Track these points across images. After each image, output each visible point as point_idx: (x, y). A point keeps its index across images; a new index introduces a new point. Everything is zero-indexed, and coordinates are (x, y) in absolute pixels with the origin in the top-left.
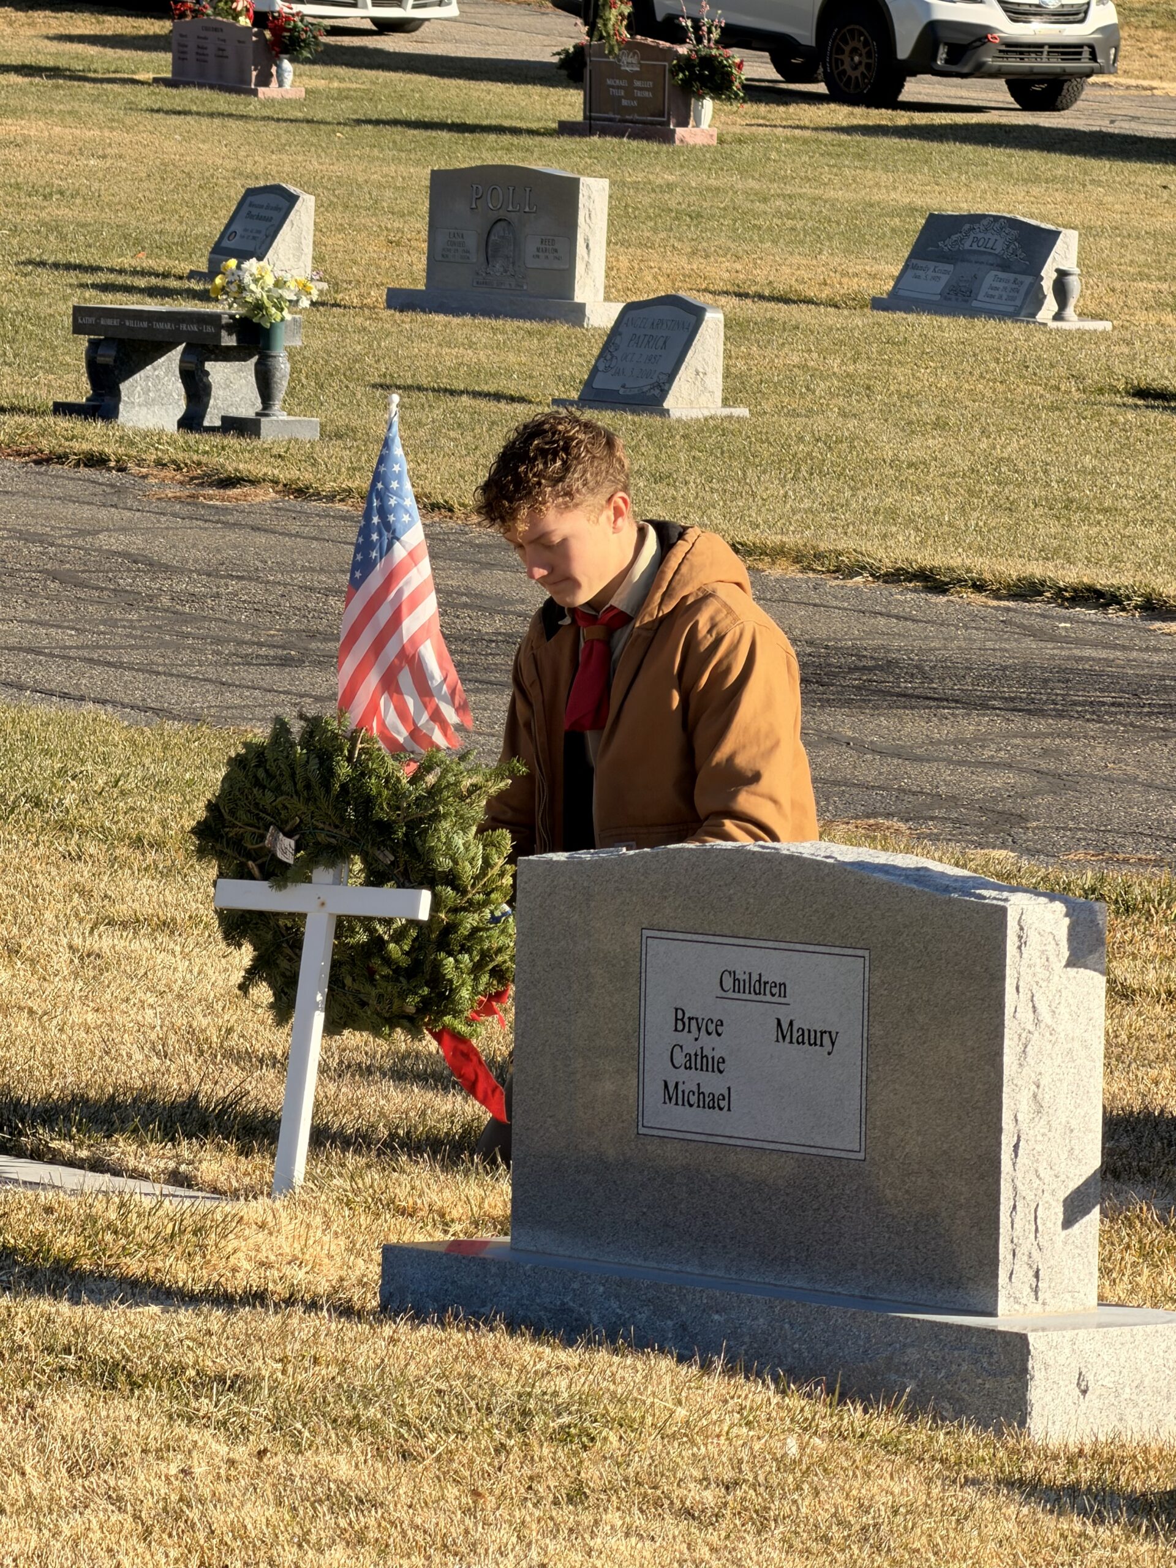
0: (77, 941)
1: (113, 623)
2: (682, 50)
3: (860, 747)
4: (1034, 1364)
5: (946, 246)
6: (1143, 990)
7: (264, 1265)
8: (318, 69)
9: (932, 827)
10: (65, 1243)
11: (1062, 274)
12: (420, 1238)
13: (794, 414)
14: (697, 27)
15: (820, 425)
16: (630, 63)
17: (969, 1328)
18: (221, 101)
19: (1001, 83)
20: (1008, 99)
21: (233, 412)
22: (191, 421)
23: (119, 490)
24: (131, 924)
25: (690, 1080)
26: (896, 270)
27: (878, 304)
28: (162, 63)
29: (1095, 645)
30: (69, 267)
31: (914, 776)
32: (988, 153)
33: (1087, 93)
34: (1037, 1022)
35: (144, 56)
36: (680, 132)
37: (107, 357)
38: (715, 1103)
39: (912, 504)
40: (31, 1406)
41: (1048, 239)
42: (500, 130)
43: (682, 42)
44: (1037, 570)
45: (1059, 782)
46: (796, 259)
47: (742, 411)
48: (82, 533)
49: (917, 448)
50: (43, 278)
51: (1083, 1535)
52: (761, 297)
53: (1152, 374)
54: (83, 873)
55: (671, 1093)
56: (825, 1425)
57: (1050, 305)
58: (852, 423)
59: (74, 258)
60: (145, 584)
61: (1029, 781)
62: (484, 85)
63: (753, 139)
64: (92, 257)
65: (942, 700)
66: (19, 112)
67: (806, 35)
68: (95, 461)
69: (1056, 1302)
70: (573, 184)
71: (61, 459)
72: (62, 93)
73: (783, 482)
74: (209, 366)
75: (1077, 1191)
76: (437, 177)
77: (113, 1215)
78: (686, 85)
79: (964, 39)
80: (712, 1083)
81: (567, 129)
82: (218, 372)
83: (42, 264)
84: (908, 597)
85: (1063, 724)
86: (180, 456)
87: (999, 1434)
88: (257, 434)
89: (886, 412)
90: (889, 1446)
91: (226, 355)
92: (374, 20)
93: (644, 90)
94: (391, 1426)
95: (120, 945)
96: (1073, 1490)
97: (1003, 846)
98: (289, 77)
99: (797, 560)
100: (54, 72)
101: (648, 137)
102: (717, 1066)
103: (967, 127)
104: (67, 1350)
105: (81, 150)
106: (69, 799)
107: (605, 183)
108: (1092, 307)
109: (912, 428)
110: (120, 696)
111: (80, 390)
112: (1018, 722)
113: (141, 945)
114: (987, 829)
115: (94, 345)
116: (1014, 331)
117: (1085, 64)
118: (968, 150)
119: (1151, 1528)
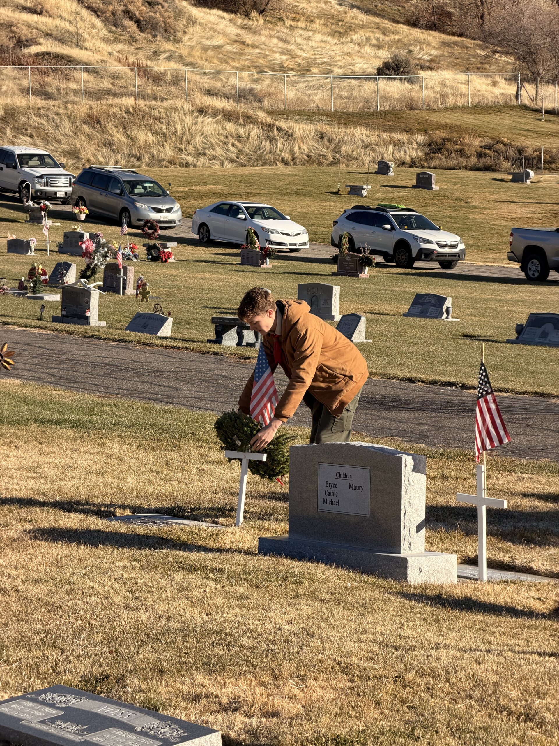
0: (199, 466)
1: (217, 391)
2: (361, 255)
3: (391, 420)
4: (409, 565)
5: (420, 301)
6: (451, 477)
7: (233, 542)
8: (276, 261)
9: (407, 439)
10: (185, 537)
11: (448, 308)
12: (270, 536)
13: (382, 341)
14: (364, 250)
15: (388, 343)
16: (348, 259)
17: (394, 557)
18: (252, 268)
19: (437, 263)
20: (439, 266)
21: (249, 342)
22: (239, 344)
23: (221, 360)
24: (213, 462)
25: (329, 498)
26: (409, 307)
27: (404, 315)
28: (238, 259)
29: (449, 395)
30: (213, 308)
31: (403, 426)
32: (433, 279)
33: (458, 265)
34: (410, 484)
35: (235, 258)
36: (360, 275)
37: (220, 329)
38: (335, 503)
39: (408, 362)
40: (171, 576)
41: (444, 300)
42: (318, 275)
43: (361, 253)
44: (436, 378)
45: (437, 428)
46: (386, 305)
47: (370, 341)
48: (211, 370)
49: (410, 350)
50: (207, 311)
51: (414, 606)
52: (377, 314)
53: (468, 331)
54: (202, 450)
55: (325, 501)
56: (358, 579)
57: (445, 315)
58: (396, 343)
59: (215, 306)
60: (225, 382)
61: (430, 428)
62: (315, 264)
63: (378, 276)
64: (219, 305)
65: (411, 409)
66: (204, 272)
67: (391, 252)
68: (216, 353)
69: (415, 551)
70: (331, 288)
71: (208, 353)
72: (215, 267)
73: (378, 357)
74: (243, 331)
75: (419, 524)
76: (299, 286)
77: (197, 531)
78: (362, 263)
79: (429, 252)
80: (335, 499)
81: (333, 274)
82: (245, 332)
83: (207, 307)
84: (405, 384)
85: (439, 414)
86: (236, 352)
87: (399, 581)
88: (255, 347)
89: (404, 341)
90: (373, 584)
91: (248, 328)
92: (290, 249)
93: (352, 265)
94: (254, 580)
95: (209, 467)
96: (414, 595)
97: (423, 443)
98: (268, 263)
99: (380, 376)
100: (213, 262)
101: (353, 276)
102: (336, 495)
103: (429, 273)
104: (181, 562)
105: (218, 280)
106: (201, 433)
107: (339, 287)
108: (455, 315)
109: (410, 344)
110: (217, 409)
111: (212, 336)
112: (429, 414)
113: (213, 468)
114: (420, 439)
115: (217, 326)
116: (436, 321)
117: (457, 258)
118: (429, 279)
119: (431, 604)
